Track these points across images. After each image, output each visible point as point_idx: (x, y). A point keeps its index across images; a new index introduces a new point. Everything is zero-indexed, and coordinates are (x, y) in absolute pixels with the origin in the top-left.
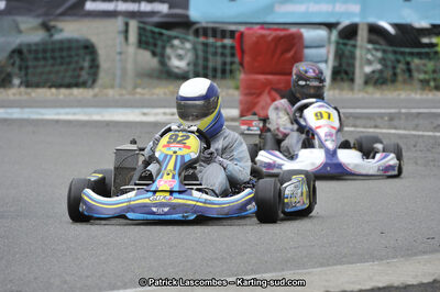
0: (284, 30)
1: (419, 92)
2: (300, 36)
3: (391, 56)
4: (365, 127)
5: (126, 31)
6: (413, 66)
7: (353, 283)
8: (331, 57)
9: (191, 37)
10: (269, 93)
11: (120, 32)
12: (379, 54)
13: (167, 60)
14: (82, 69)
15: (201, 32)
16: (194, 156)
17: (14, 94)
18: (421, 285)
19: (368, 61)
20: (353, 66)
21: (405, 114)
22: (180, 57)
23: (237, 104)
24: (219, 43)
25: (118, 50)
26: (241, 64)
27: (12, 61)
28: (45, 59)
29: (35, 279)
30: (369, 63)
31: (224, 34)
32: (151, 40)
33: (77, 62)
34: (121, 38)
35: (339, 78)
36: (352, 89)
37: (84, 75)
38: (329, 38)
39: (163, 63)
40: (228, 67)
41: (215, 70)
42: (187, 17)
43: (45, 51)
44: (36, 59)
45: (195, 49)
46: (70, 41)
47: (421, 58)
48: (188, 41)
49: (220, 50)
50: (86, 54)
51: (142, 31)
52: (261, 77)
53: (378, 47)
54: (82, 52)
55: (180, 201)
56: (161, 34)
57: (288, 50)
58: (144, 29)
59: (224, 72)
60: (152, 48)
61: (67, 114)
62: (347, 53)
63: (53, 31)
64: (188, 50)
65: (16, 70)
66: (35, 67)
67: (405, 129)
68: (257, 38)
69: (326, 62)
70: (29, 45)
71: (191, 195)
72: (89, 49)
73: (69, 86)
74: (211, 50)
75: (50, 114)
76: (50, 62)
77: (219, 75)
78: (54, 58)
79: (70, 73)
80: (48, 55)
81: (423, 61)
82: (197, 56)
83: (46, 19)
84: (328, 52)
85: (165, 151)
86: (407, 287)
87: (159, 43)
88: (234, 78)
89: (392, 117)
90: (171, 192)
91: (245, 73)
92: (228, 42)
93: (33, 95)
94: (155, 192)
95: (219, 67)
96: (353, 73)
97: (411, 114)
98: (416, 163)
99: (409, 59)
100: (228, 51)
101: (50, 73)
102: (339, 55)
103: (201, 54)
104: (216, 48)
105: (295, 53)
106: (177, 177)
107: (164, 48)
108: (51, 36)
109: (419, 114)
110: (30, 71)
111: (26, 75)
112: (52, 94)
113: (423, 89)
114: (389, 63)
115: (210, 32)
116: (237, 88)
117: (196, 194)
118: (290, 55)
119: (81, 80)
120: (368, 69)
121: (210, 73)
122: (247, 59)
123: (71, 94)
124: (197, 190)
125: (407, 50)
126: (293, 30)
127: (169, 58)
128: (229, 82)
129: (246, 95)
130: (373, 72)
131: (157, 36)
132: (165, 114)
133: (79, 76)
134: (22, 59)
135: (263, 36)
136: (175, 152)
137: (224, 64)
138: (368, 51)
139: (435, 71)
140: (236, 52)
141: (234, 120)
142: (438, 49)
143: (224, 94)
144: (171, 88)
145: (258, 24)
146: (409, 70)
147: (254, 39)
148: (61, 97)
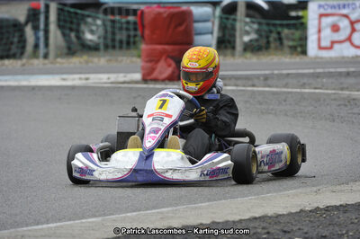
0: (176, 7)
1: (289, 56)
2: (190, 13)
3: (265, 28)
4: (244, 86)
6: (283, 35)
8: (216, 29)
9: (101, 16)
10: (166, 60)
12: (255, 26)
13: (81, 35)
14: (12, 43)
15: (109, 11)
18: (290, 214)
19: (246, 31)
20: (234, 36)
21: (277, 75)
22: (92, 32)
23: (139, 69)
24: (124, 20)
26: (143, 36)
30: (247, 33)
31: (128, 12)
32: (68, 19)
33: (8, 38)
35: (223, 46)
36: (233, 55)
37: (14, 49)
38: (214, 14)
40: (132, 40)
41: (121, 42)
45: (104, 21)
47: (289, 29)
48: (98, 18)
49: (125, 26)
50: (15, 31)
52: (159, 47)
53: (254, 20)
54: (11, 29)
56: (76, 13)
57: (180, 25)
59: (128, 43)
62: (229, 26)
64: (99, 26)
67: (277, 87)
68: (155, 15)
69: (212, 33)
72: (17, 27)
74: (118, 25)
77: (124, 45)
81: (292, 31)
82: (106, 32)
84: (213, 25)
86: (278, 216)
88: (137, 48)
89: (266, 78)
91: (147, 44)
92: (131, 18)
95: (124, 38)
96: (234, 42)
97: (282, 75)
98: (286, 115)
99: (279, 29)
100: (131, 27)
102: (223, 28)
103: (109, 29)
104: (122, 23)
105: (187, 27)
107: (79, 25)
109: (288, 74)
113: (292, 54)
114: (263, 33)
115: (116, 11)
116: (139, 56)
118: (182, 28)
119: (12, 52)
120: (246, 39)
121: (117, 44)
122: (147, 32)
123: (3, 65)
125: (278, 22)
126: (184, 8)
127: (83, 33)
128: (134, 52)
129: (147, 62)
130: (251, 41)
131: (73, 15)
132: (80, 79)
133: (9, 49)
135: (159, 14)
137: (129, 36)
138: (246, 23)
139: (301, 39)
140: (139, 27)
141: (137, 82)
142: (303, 20)
143: (128, 61)
144: (85, 58)
145: (155, 3)
146: (280, 39)
147: (152, 16)
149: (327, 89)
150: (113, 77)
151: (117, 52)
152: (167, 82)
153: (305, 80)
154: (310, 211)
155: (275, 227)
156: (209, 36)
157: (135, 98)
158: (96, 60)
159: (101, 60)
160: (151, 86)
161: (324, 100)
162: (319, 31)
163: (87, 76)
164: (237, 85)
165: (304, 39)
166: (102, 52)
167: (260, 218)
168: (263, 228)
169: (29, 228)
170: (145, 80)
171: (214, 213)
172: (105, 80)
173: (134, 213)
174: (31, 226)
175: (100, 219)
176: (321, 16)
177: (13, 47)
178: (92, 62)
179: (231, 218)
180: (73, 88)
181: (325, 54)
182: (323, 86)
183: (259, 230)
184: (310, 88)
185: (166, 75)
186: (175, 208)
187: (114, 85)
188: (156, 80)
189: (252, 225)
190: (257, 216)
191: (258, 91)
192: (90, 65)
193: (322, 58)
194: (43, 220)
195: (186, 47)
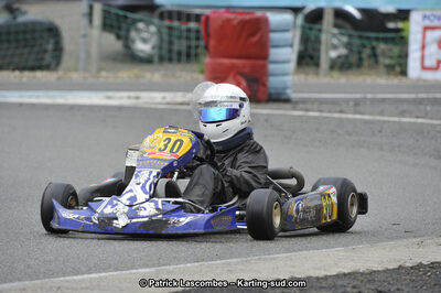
0: (249, 13)
1: (385, 77)
2: (266, 20)
3: (357, 41)
4: (330, 112)
5: (90, 15)
6: (379, 51)
8: (297, 42)
9: (156, 21)
10: (234, 77)
11: (84, 15)
12: (345, 39)
13: (131, 44)
14: (45, 51)
15: (166, 15)
18: (387, 271)
19: (333, 44)
20: (318, 50)
21: (370, 99)
22: (145, 41)
24: (184, 27)
25: (82, 32)
28: (8, 41)
30: (335, 47)
31: (189, 17)
32: (115, 23)
33: (41, 45)
34: (85, 21)
35: (308, 60)
36: (317, 74)
37: (48, 58)
38: (295, 23)
39: (127, 46)
40: (193, 51)
41: (179, 54)
43: (9, 33)
45: (159, 32)
46: (34, 23)
47: (387, 43)
48: (152, 24)
49: (185, 34)
50: (50, 37)
51: (106, 14)
52: (226, 61)
53: (343, 31)
54: (46, 35)
56: (126, 17)
57: (253, 34)
58: (109, 12)
59: (188, 55)
60: (116, 31)
61: (30, 97)
62: (313, 38)
63: (17, 13)
64: (152, 34)
67: (370, 114)
68: (223, 21)
69: (291, 46)
72: (53, 31)
73: (32, 69)
74: (176, 33)
75: (13, 97)
76: (14, 45)
77: (184, 58)
78: (17, 41)
79: (33, 56)
80: (12, 37)
81: (390, 46)
82: (161, 40)
84: (294, 37)
86: (372, 273)
87: (124, 26)
88: (199, 62)
89: (357, 103)
91: (211, 57)
92: (193, 25)
95: (184, 49)
96: (319, 58)
97: (377, 100)
98: (381, 149)
99: (374, 43)
100: (193, 35)
101: (13, 55)
102: (305, 40)
103: (165, 37)
104: (181, 31)
105: (262, 37)
107: (128, 31)
108: (15, 18)
109: (384, 100)
112: (15, 77)
113: (389, 74)
114: (355, 49)
115: (175, 16)
116: (202, 72)
118: (256, 38)
119: (45, 63)
120: (333, 54)
121: (175, 56)
122: (212, 43)
123: (34, 78)
125: (373, 35)
126: (259, 14)
127: (133, 41)
128: (195, 66)
129: (211, 78)
130: (339, 57)
131: (121, 19)
132: (129, 98)
133: (42, 59)
135: (229, 21)
137: (189, 47)
138: (334, 35)
139: (400, 57)
140: (202, 35)
142: (404, 34)
143: (188, 77)
144: (136, 71)
145: (222, 7)
146: (374, 55)
147: (220, 23)
148: (25, 80)
149: (431, 118)
150: (170, 96)
151: (175, 65)
153: (405, 107)
154: (412, 268)
155: (368, 286)
156: (288, 50)
158: (148, 75)
159: (155, 75)
161: (428, 133)
162: (423, 47)
163: (137, 94)
164: (320, 111)
165: (404, 56)
166: (156, 65)
167: (349, 274)
168: (354, 287)
169: (68, 278)
171: (293, 267)
172: (160, 100)
174: (69, 275)
175: (153, 270)
176: (426, 28)
178: (144, 77)
180: (120, 108)
181: (429, 76)
182: (427, 114)
183: (349, 289)
184: (411, 117)
187: (170, 107)
189: (340, 282)
190: (346, 271)
191: (348, 119)
192: (141, 80)
193: (425, 81)
194: (84, 269)
195: (261, 62)
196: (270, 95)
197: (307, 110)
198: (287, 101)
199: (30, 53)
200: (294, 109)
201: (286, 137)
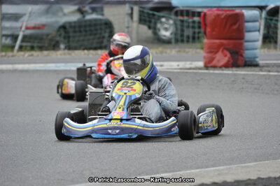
0: (232, 11)
2: (242, 15)
5: (131, 15)
7: (276, 172)
8: (262, 28)
9: (173, 17)
10: (223, 51)
11: (128, 14)
13: (157, 31)
14: (104, 37)
15: (179, 13)
16: (138, 96)
17: (61, 55)
20: (276, 33)
22: (166, 29)
23: (202, 59)
24: (190, 20)
25: (127, 25)
26: (205, 33)
27: (59, 33)
28: (80, 31)
29: (74, 171)
31: (194, 14)
32: (147, 19)
33: (101, 34)
34: (127, 18)
35: (267, 41)
36: (276, 48)
38: (261, 16)
39: (155, 33)
40: (197, 35)
41: (188, 37)
42: (170, 3)
43: (80, 27)
44: (75, 32)
45: (175, 24)
48: (171, 18)
49: (191, 25)
50: (106, 28)
51: (141, 13)
52: (217, 41)
54: (103, 27)
55: (127, 126)
56: (154, 15)
57: (235, 24)
58: (143, 12)
59: (194, 38)
60: (148, 23)
62: (272, 25)
63: (85, 13)
64: (170, 25)
65: (62, 39)
66: (74, 37)
68: (215, 16)
69: (259, 31)
70: (70, 23)
71: (135, 122)
72: (108, 25)
73: (95, 49)
74: (186, 24)
76: (84, 33)
77: (191, 40)
78: (86, 31)
79: (95, 41)
80: (82, 29)
82: (177, 29)
83: (81, 6)
84: (260, 25)
85: (119, 92)
87: (153, 20)
88: (200, 42)
90: (121, 120)
91: (207, 39)
92: (196, 19)
93: (73, 54)
94: (110, 120)
95: (191, 35)
96: (277, 37)
100: (196, 25)
101: (83, 40)
102: (267, 26)
103: (179, 27)
104: (189, 23)
105: (239, 26)
106: (126, 109)
107: (155, 23)
108: (84, 17)
110: (71, 39)
111: (69, 42)
112: (85, 54)
115: (185, 14)
116: (202, 48)
117: (138, 121)
118: (235, 27)
119: (103, 45)
121: (185, 39)
122: (208, 30)
123: (97, 54)
124: (139, 118)
126: (238, 11)
127: (159, 30)
128: (198, 45)
129: (208, 53)
131: (151, 16)
133: (102, 42)
134: (66, 32)
135: (218, 15)
136: (125, 94)
137: (194, 33)
140: (202, 25)
141: (200, 69)
143: (194, 52)
144: (160, 49)
145: (215, 7)
147: (213, 17)
148: (91, 56)
150: (182, 64)
151: (185, 45)
152: (224, 68)
156: (257, 33)
157: (198, 80)
158: (168, 51)
159: (172, 51)
160: (211, 71)
163: (162, 63)
164: (278, 72)
166: (173, 45)
170: (206, 67)
171: (259, 171)
172: (175, 67)
173: (198, 170)
177: (105, 41)
178: (166, 53)
179: (273, 175)
185: (222, 63)
186: (228, 167)
187: (182, 71)
188: (215, 67)
192: (164, 55)
195: (239, 41)
196: (246, 61)
197: (269, 71)
198: (257, 65)
199: (93, 39)
200: (261, 71)
201: (256, 89)
